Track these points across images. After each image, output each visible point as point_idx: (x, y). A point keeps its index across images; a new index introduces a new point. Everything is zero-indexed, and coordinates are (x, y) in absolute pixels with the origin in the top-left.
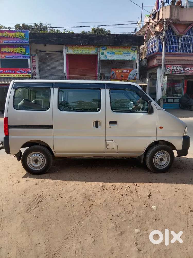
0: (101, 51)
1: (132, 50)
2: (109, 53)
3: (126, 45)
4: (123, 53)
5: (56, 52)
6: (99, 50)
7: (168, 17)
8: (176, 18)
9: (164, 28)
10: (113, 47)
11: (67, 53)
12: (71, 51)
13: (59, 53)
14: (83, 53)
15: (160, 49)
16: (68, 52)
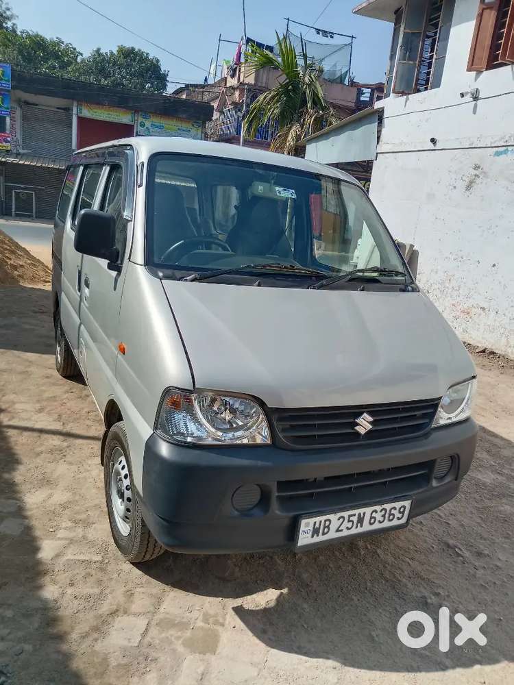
0: (141, 120)
1: (193, 125)
2: (154, 125)
3: (184, 116)
4: (178, 129)
5: (58, 108)
6: (136, 118)
7: (253, 82)
8: (264, 85)
9: (244, 99)
10: (161, 117)
11: (80, 115)
12: (87, 113)
13: (63, 111)
14: (107, 119)
15: (239, 132)
16: (81, 113)
